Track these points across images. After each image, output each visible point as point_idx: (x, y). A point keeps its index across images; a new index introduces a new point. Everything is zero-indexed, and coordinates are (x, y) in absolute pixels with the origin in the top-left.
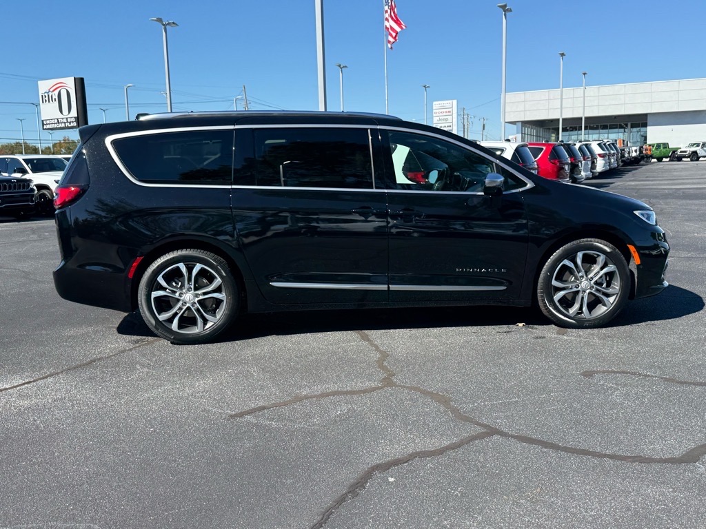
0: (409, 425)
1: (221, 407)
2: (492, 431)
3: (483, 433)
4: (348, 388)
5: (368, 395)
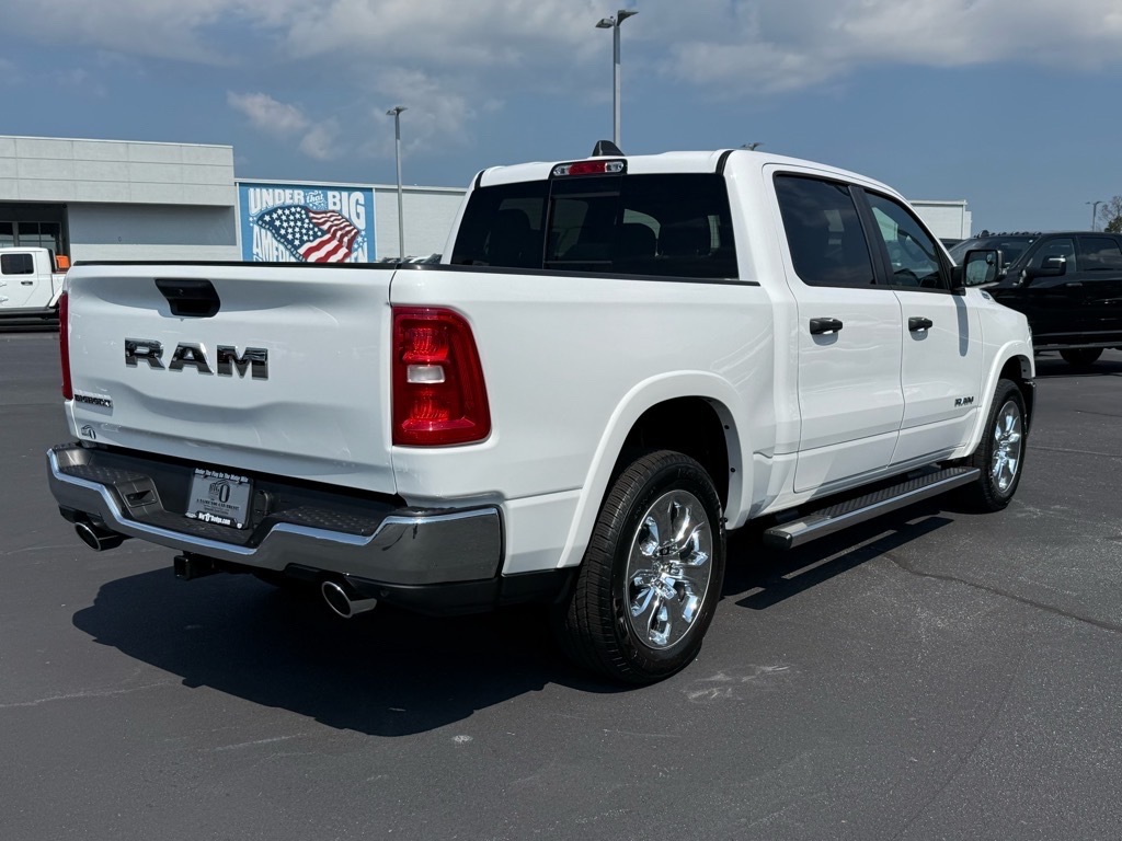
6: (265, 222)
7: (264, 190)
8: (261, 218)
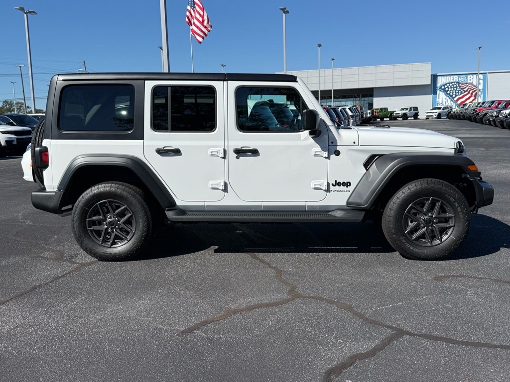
0: (333, 331)
1: (170, 325)
2: (401, 333)
3: (393, 334)
4: (266, 301)
5: (286, 306)
6: (442, 89)
7: (443, 77)
8: (441, 88)
